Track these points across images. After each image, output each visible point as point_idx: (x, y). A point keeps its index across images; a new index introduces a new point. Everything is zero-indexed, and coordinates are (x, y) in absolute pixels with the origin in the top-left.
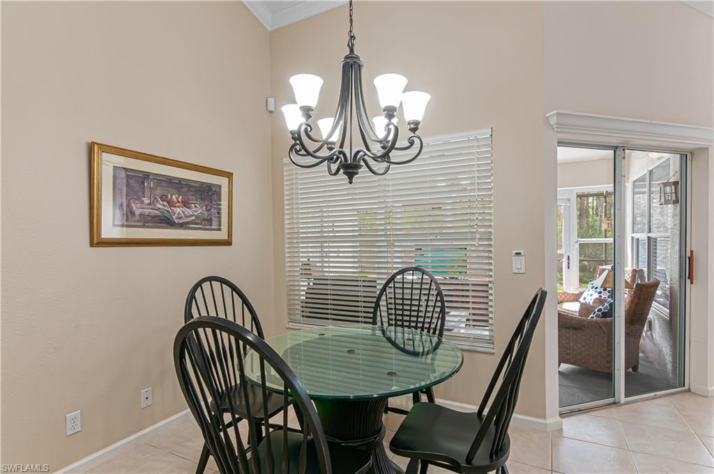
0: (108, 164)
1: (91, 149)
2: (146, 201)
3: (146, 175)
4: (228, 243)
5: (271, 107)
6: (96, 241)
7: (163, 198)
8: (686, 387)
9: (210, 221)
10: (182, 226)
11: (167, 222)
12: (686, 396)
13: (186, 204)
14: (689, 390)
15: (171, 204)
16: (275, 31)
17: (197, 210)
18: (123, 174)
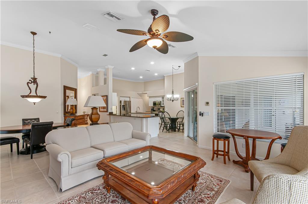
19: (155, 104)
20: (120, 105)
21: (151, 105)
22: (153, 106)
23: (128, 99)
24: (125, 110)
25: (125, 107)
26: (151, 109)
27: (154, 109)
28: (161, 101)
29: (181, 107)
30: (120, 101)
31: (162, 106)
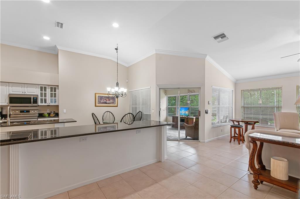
0: (97, 95)
1: (95, 94)
2: (103, 100)
3: (103, 96)
4: (117, 106)
5: (127, 81)
6: (96, 106)
7: (105, 100)
8: (199, 141)
9: (113, 103)
10: (108, 104)
11: (106, 103)
12: (199, 142)
13: (109, 100)
14: (200, 141)
15: (106, 100)
16: (128, 67)
17: (111, 101)
18: (99, 97)
31: (40, 104)
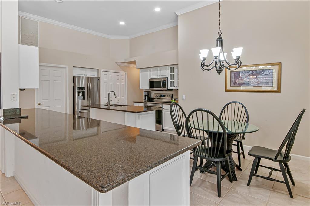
2: (240, 79)
4: (277, 92)
19: (152, 84)
20: (74, 87)
21: (145, 86)
22: (148, 88)
23: (94, 74)
24: (84, 99)
25: (86, 91)
26: (145, 96)
27: (152, 96)
28: (168, 78)
29: (227, 91)
30: (74, 78)
31: (169, 88)
